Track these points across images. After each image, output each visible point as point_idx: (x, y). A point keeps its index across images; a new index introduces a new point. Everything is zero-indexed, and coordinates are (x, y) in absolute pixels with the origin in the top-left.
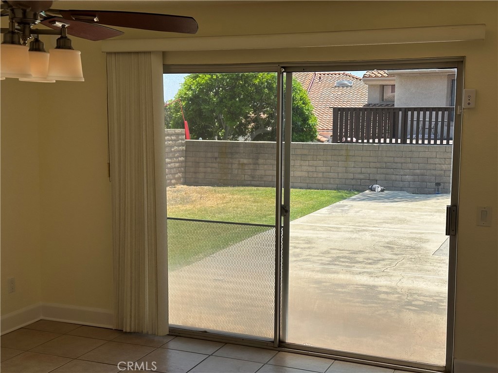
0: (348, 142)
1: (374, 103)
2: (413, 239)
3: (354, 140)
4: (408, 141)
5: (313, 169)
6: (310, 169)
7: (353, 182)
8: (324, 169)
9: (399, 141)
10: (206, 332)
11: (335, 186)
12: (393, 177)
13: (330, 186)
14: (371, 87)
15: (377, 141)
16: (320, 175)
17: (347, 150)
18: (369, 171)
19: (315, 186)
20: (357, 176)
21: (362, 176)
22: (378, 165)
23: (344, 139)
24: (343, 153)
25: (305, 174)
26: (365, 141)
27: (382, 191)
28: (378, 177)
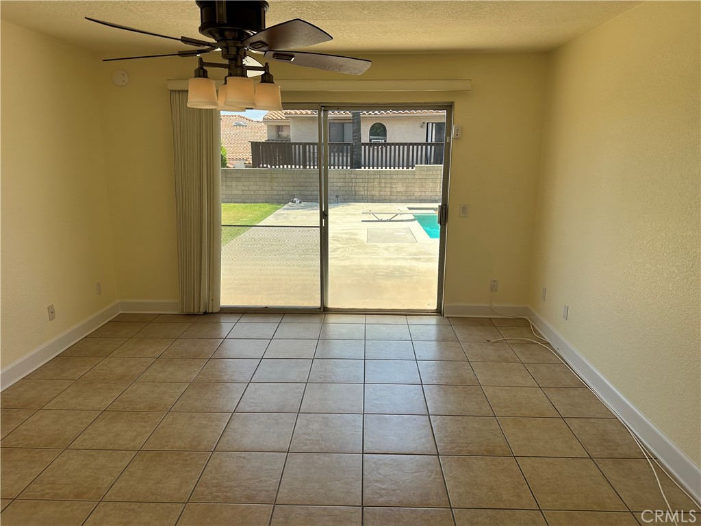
0: (264, 167)
1: (272, 139)
2: (346, 233)
3: (269, 166)
4: (308, 167)
5: (246, 188)
6: (244, 188)
7: (277, 197)
8: (254, 188)
9: (301, 167)
10: (266, 307)
11: (264, 201)
12: (306, 193)
13: (260, 200)
14: (269, 126)
15: (281, 167)
16: (252, 193)
17: (271, 173)
18: (288, 188)
19: (249, 201)
20: (280, 193)
21: (283, 193)
22: (295, 184)
23: (261, 165)
24: (269, 176)
25: (241, 193)
26: (273, 167)
27: (300, 202)
28: (295, 193)
